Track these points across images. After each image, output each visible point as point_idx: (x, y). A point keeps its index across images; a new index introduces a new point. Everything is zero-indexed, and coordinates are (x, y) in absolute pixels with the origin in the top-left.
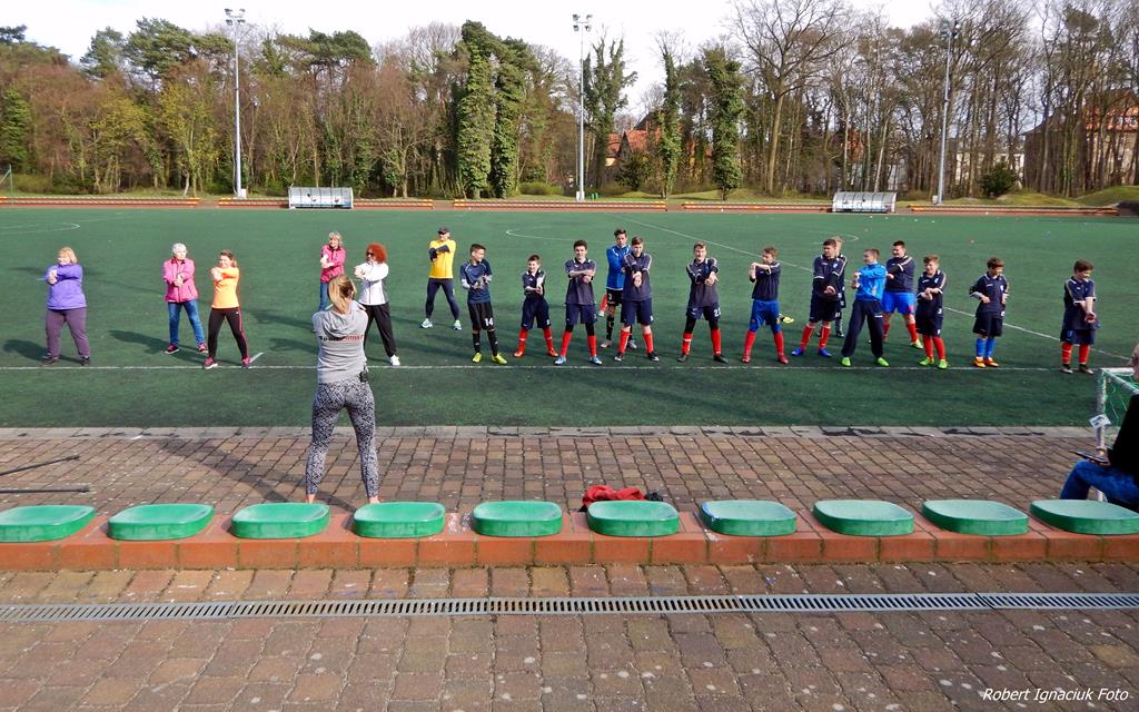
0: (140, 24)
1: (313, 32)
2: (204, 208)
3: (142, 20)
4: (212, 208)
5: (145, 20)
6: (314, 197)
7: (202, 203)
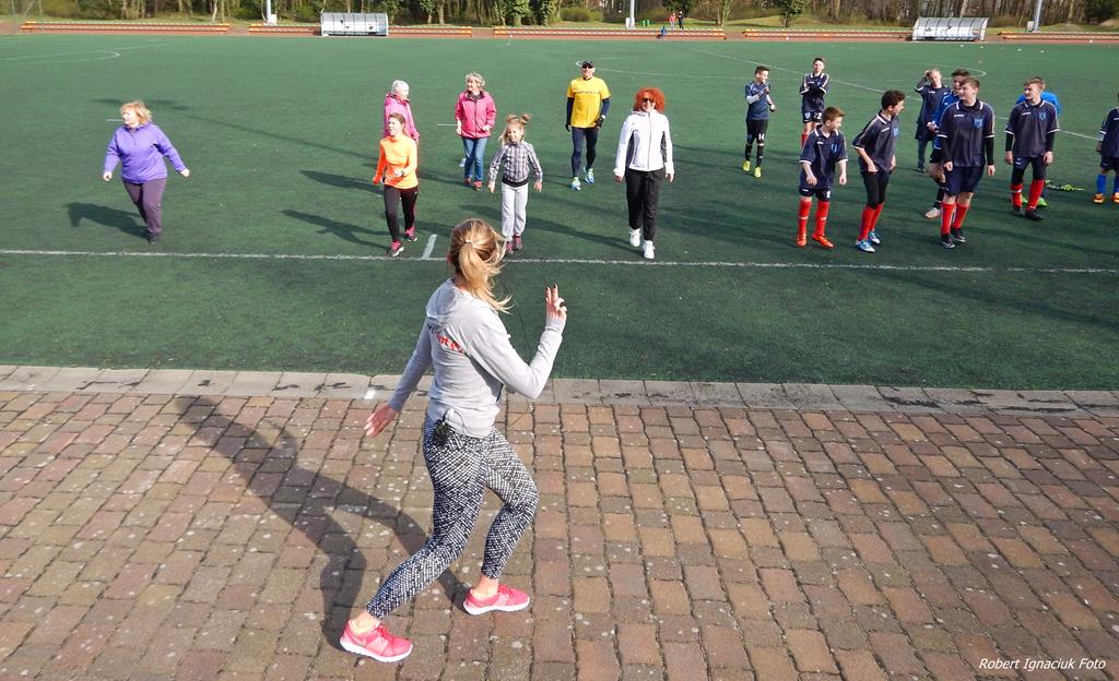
2: (234, 34)
4: (243, 34)
6: (347, 24)
7: (231, 29)
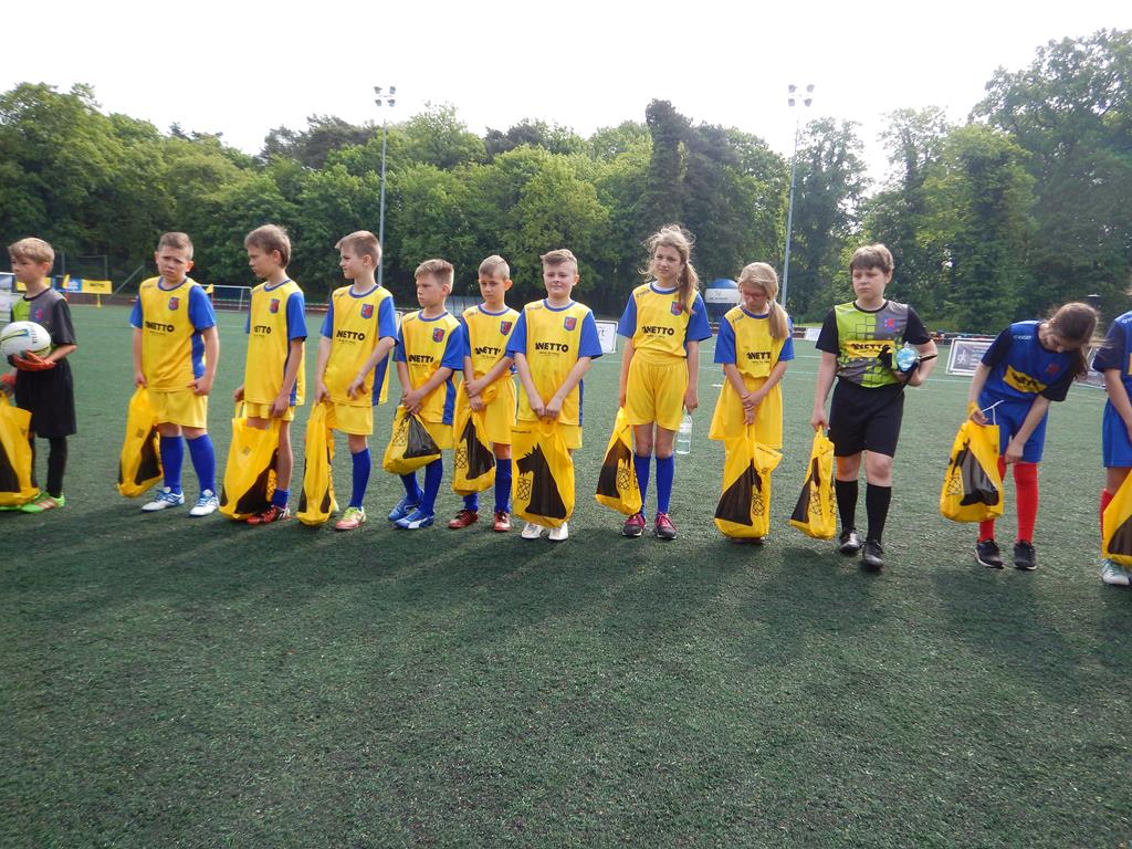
0: (310, 120)
1: (489, 129)
3: (311, 117)
5: (315, 116)
